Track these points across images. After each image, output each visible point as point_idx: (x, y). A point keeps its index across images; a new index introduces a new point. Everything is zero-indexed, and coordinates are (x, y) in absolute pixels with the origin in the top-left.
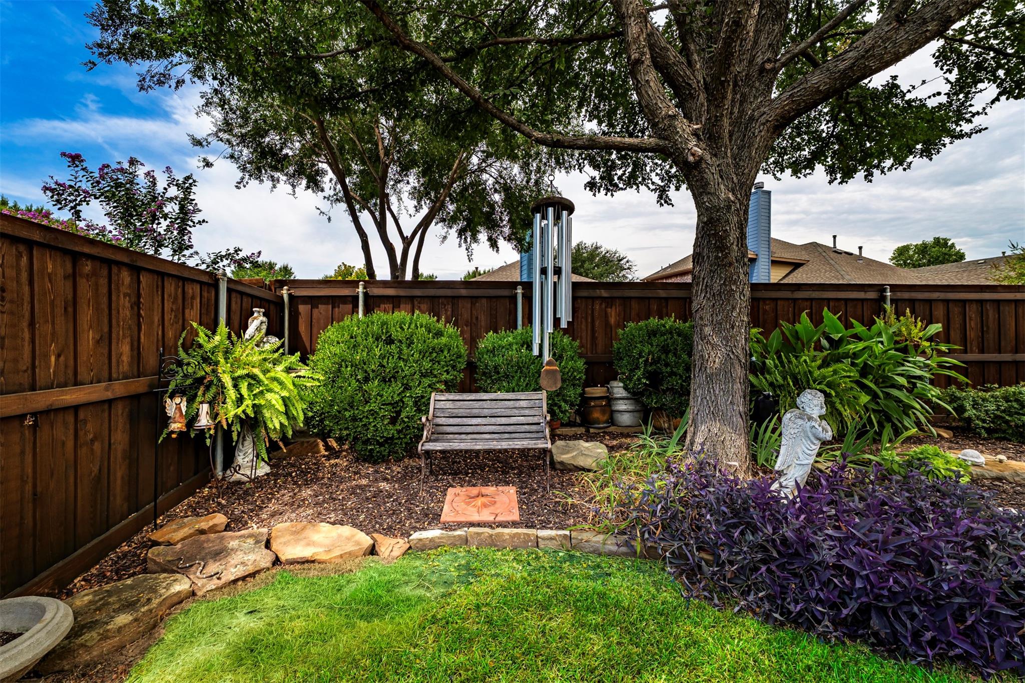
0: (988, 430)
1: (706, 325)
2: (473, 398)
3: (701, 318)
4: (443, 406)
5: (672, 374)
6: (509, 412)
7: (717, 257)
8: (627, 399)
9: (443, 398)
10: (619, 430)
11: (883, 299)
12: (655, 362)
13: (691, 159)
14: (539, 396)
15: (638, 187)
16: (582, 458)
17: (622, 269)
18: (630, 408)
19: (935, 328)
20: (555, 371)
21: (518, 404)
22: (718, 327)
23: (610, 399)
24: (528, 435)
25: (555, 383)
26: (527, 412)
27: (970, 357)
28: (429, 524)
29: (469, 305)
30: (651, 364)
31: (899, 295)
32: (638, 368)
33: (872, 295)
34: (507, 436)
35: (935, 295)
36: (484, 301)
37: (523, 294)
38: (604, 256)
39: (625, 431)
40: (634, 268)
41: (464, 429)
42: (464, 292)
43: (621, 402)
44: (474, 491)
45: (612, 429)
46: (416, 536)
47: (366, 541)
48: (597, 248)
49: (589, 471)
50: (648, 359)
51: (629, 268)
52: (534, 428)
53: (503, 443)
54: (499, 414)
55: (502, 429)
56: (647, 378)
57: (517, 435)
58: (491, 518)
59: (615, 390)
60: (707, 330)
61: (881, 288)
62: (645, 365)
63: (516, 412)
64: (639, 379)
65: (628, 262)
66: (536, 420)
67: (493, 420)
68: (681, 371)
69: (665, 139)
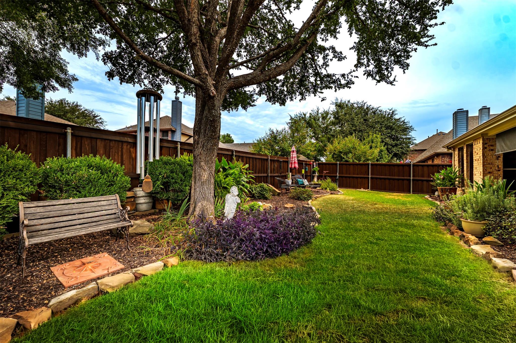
0: (258, 197)
1: (202, 161)
2: (63, 203)
3: (200, 158)
4: (33, 212)
5: (176, 182)
6: (94, 209)
7: (212, 135)
8: (146, 196)
9: (32, 205)
10: (140, 214)
11: (233, 154)
12: (168, 177)
13: (212, 94)
14: (114, 198)
15: (135, 84)
16: (139, 228)
17: (97, 122)
18: (147, 201)
19: (247, 166)
20: (149, 182)
21: (99, 203)
22: (207, 162)
23: (135, 197)
24: (110, 221)
25: (150, 188)
26: (107, 208)
27: (257, 175)
28: (56, 292)
29: (17, 136)
30: (165, 178)
31: (238, 154)
32: (158, 180)
33: (230, 153)
34: (94, 224)
35: (244, 155)
36: (34, 134)
37: (72, 133)
38: (83, 112)
39: (144, 213)
40: (105, 124)
41: (56, 225)
42: (12, 124)
43: (142, 198)
44: (77, 262)
45: (137, 213)
46: (53, 301)
47: (11, 321)
48: (77, 106)
49: (145, 234)
50: (164, 176)
51: (101, 123)
52: (113, 216)
53: (100, 227)
54: (86, 211)
55: (89, 220)
56: (163, 185)
57: (102, 222)
58: (106, 272)
59: (138, 193)
60: (202, 164)
61: (232, 151)
62: (162, 179)
63: (99, 208)
64: (158, 186)
65: (100, 119)
66: (113, 211)
67: (81, 216)
68: (179, 181)
69: (203, 82)
